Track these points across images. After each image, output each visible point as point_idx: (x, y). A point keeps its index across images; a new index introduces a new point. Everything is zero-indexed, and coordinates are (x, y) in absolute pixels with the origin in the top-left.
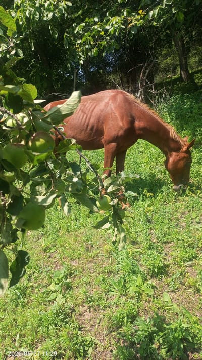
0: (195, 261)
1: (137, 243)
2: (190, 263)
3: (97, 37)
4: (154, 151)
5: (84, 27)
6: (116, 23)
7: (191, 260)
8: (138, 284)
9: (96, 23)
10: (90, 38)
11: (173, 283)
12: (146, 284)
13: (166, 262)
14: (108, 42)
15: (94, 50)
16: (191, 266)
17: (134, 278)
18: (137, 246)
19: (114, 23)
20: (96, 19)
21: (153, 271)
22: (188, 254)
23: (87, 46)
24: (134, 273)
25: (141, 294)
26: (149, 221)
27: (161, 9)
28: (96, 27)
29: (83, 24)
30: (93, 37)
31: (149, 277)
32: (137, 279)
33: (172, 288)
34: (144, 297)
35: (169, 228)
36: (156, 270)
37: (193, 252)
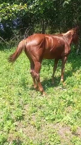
0: (36, 113)
1: (13, 104)
2: (34, 114)
3: (8, 12)
4: (27, 64)
5: (3, 6)
6: (16, 7)
7: (35, 112)
8: (9, 125)
9: (8, 6)
10: (4, 11)
11: (25, 123)
12: (12, 125)
13: (24, 114)
14: (13, 15)
15: (6, 17)
16: (34, 115)
17: (8, 122)
18: (13, 105)
19: (15, 7)
20: (8, 4)
21: (17, 118)
22: (34, 110)
23: (3, 15)
24: (8, 119)
25: (10, 130)
26: (20, 94)
27: (34, 6)
28: (8, 7)
29: (2, 5)
30: (6, 11)
31: (15, 121)
32: (9, 122)
33: (24, 126)
34: (11, 131)
35: (28, 98)
36: (18, 118)
37: (36, 109)
